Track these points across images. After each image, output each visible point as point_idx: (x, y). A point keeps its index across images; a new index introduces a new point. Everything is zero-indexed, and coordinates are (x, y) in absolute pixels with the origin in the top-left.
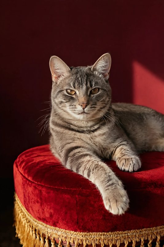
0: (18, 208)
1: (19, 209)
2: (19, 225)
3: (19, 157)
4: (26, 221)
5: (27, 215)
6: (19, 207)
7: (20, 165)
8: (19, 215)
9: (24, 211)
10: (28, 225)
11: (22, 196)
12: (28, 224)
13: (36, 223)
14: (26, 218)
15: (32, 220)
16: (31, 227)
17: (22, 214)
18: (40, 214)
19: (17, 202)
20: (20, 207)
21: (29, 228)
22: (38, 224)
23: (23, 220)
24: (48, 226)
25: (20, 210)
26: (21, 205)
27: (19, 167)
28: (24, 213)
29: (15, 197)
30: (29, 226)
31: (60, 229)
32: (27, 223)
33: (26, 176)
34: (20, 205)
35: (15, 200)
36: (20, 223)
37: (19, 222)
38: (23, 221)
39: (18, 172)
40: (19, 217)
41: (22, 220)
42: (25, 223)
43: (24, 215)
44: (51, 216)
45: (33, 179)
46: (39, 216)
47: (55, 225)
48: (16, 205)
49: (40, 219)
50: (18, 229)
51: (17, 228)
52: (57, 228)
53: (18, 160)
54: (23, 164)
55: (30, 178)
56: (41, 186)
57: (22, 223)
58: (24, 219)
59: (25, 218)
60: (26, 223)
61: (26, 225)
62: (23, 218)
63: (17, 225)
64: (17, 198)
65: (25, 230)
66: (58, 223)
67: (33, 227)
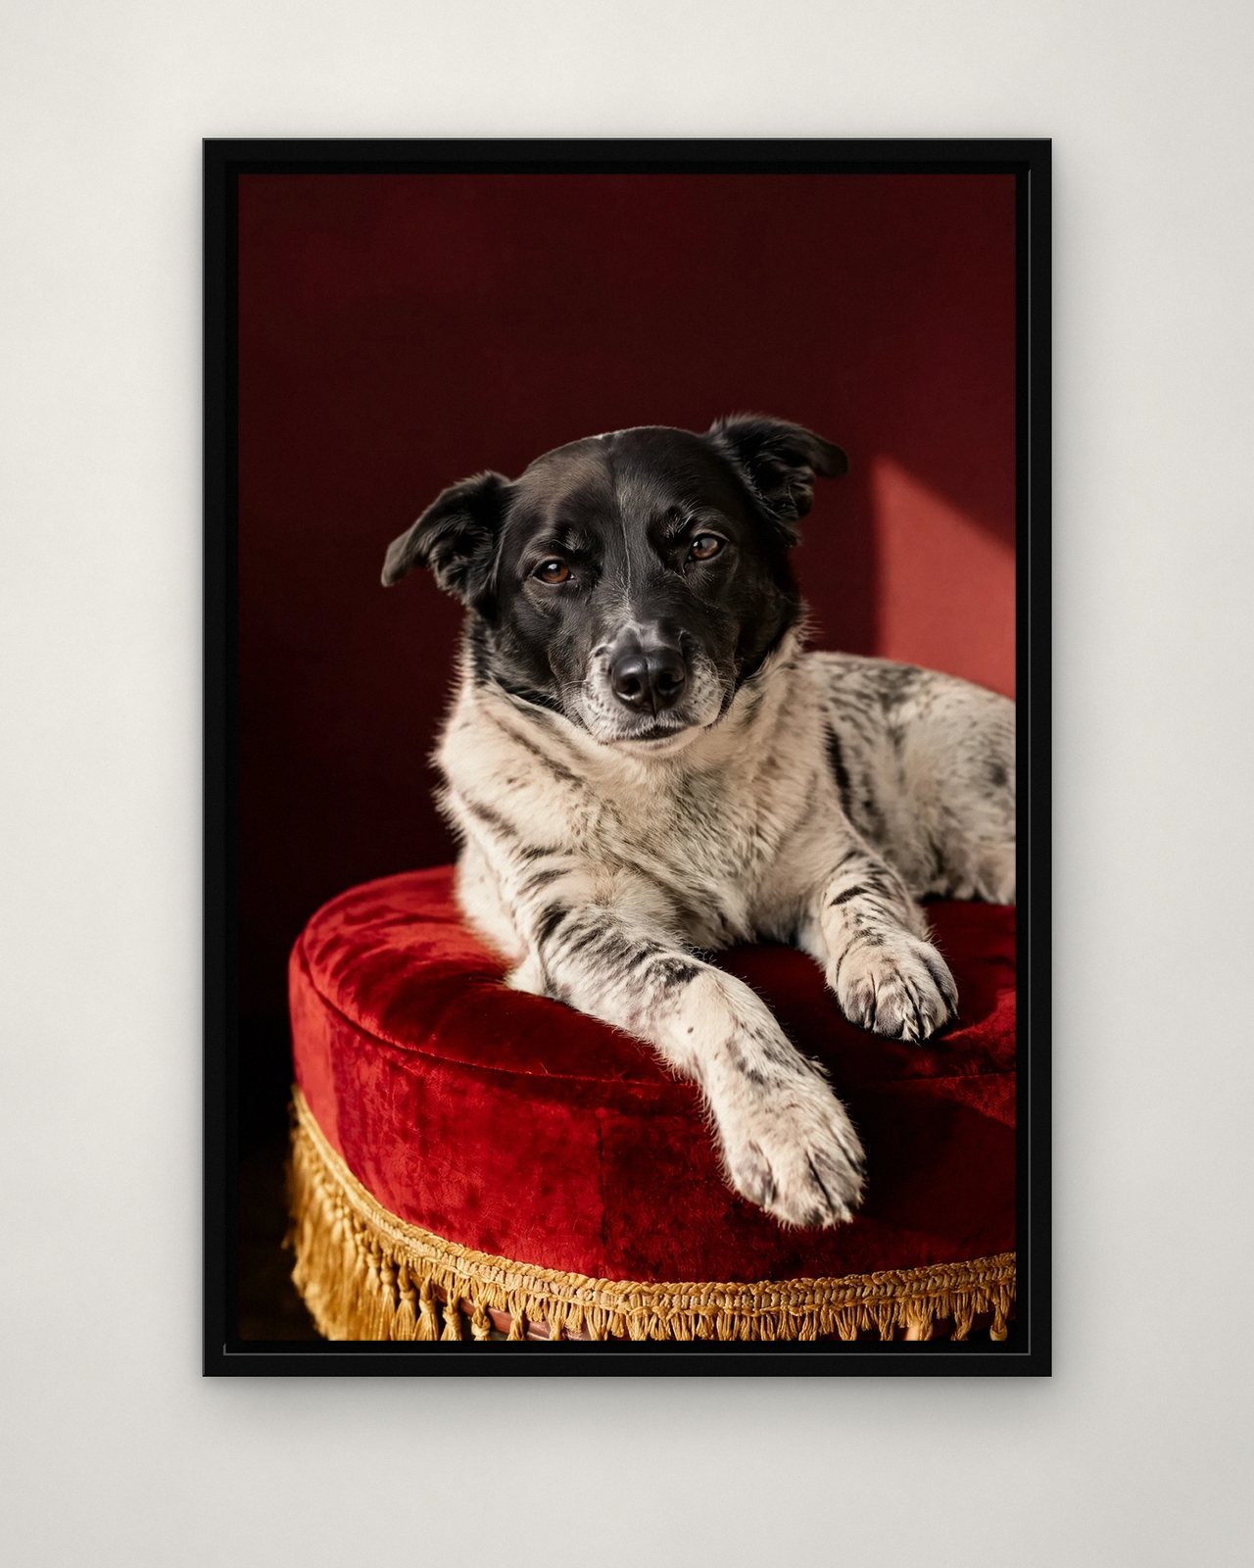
0: (311, 1161)
1: (314, 1167)
2: (313, 1241)
3: (314, 920)
4: (347, 1223)
5: (352, 1197)
6: (314, 1158)
7: (321, 959)
8: (312, 1193)
9: (337, 1176)
10: (359, 1243)
11: (329, 1102)
12: (359, 1237)
13: (397, 1235)
14: (347, 1210)
15: (377, 1221)
16: (370, 1251)
17: (330, 1188)
18: (416, 1195)
19: (303, 1133)
20: (318, 1157)
21: (361, 1257)
22: (407, 1240)
23: (335, 1220)
24: (458, 1248)
25: (317, 1171)
26: (326, 1148)
27: (314, 969)
28: (338, 1184)
29: (294, 1110)
30: (361, 1249)
31: (518, 1264)
32: (353, 1229)
33: (351, 1011)
34: (319, 1148)
35: (296, 1124)
36: (321, 1230)
37: (316, 1225)
38: (334, 1223)
39: (309, 992)
40: (314, 1208)
41: (329, 1216)
42: (343, 1233)
43: (337, 1195)
44: (473, 1201)
45: (382, 1026)
46: (412, 1203)
47: (489, 1243)
48: (300, 1148)
49: (413, 1214)
50: (310, 1260)
51: (303, 1253)
52: (504, 1262)
53: (308, 935)
54: (337, 957)
55: (370, 1024)
56: (424, 1058)
57: (329, 1231)
58: (339, 1213)
59: (342, 1208)
60: (349, 1234)
61: (349, 1245)
62: (335, 1207)
63: (302, 1239)
64: (306, 1117)
65: (341, 1265)
66: (504, 1234)
67: (380, 1251)
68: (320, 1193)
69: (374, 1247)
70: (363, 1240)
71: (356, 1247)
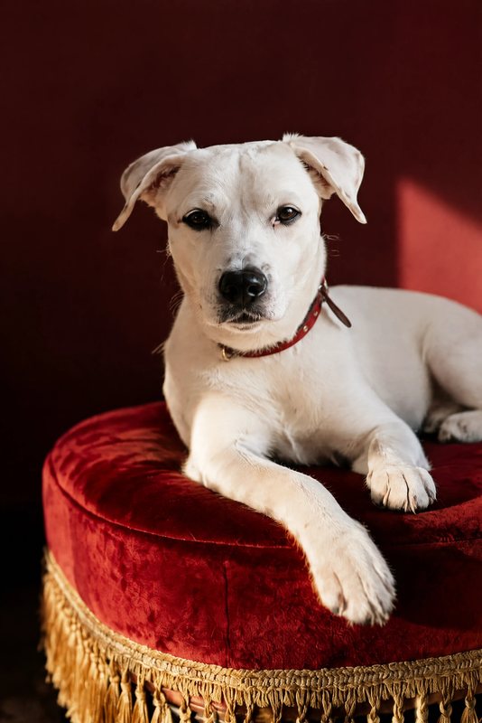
0: (56, 595)
1: (58, 597)
2: (57, 645)
3: (59, 442)
4: (78, 633)
5: (82, 616)
6: (58, 592)
7: (63, 468)
8: (56, 615)
9: (73, 603)
10: (86, 646)
11: (68, 557)
12: (86, 643)
13: (109, 640)
14: (79, 625)
15: (97, 632)
16: (93, 651)
17: (68, 611)
18: (120, 615)
19: (51, 576)
20: (61, 592)
21: (87, 656)
22: (114, 643)
23: (71, 631)
25: (60, 600)
27: (59, 476)
28: (73, 609)
29: (45, 563)
30: (88, 650)
32: (83, 639)
34: (62, 585)
35: (46, 572)
36: (62, 638)
37: (59, 635)
38: (71, 633)
39: (55, 488)
40: (58, 623)
41: (67, 630)
42: (76, 640)
43: (72, 616)
44: (152, 619)
45: (99, 509)
46: (117, 619)
47: (163, 645)
48: (48, 588)
49: (119, 626)
50: (55, 658)
51: (50, 655)
52: (170, 657)
53: (55, 453)
54: (72, 467)
55: (91, 508)
56: (124, 529)
57: (67, 639)
58: (74, 627)
59: (76, 623)
60: (80, 641)
61: (80, 647)
62: (71, 624)
63: (50, 646)
64: (53, 567)
65: (75, 661)
66: (170, 639)
67: (99, 651)
68: (62, 615)
69: (95, 649)
70: (89, 645)
71: (84, 649)
